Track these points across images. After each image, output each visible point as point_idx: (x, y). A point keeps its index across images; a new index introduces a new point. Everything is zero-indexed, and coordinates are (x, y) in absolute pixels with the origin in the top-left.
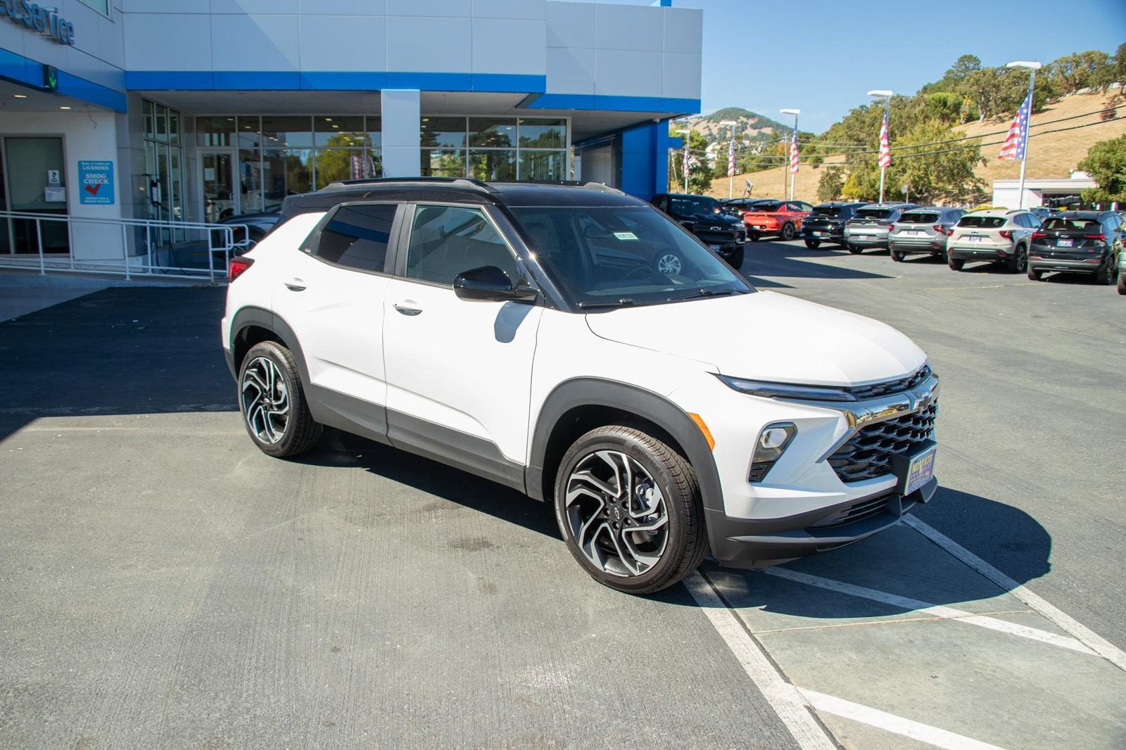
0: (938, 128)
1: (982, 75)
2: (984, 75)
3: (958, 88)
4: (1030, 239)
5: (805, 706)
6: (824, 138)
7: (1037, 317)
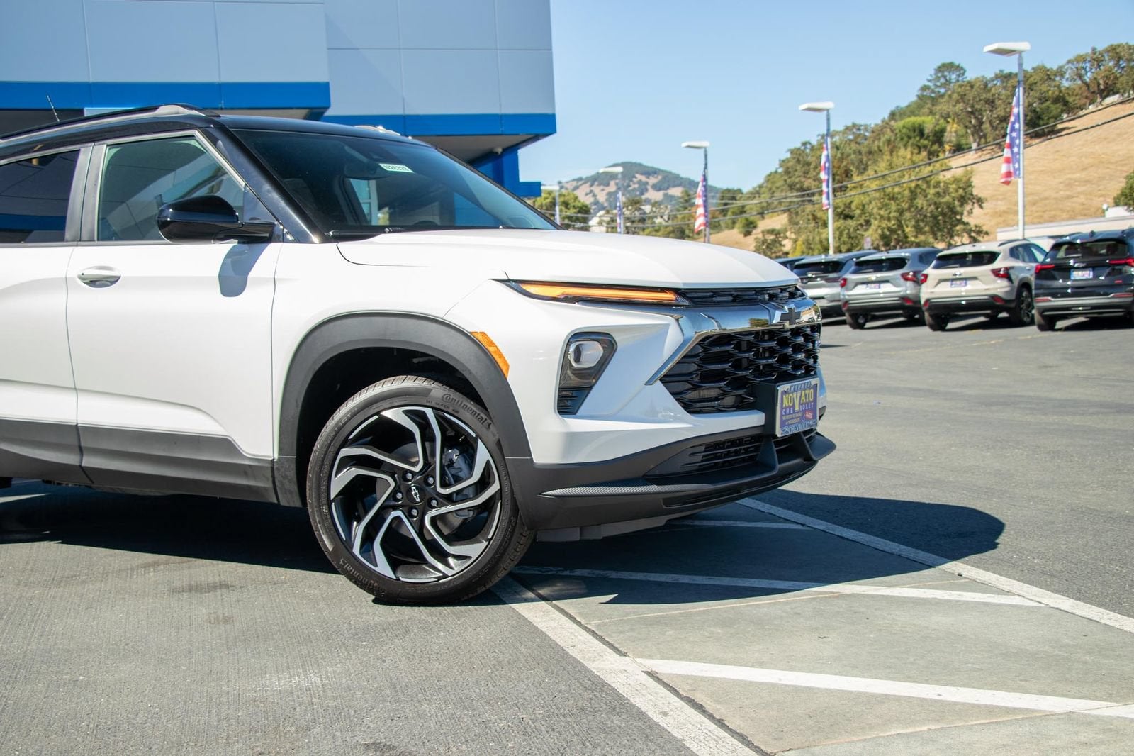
0: (911, 159)
1: (968, 88)
2: (972, 87)
3: (937, 108)
4: (1034, 276)
5: (643, 671)
6: (756, 193)
7: (1046, 367)
